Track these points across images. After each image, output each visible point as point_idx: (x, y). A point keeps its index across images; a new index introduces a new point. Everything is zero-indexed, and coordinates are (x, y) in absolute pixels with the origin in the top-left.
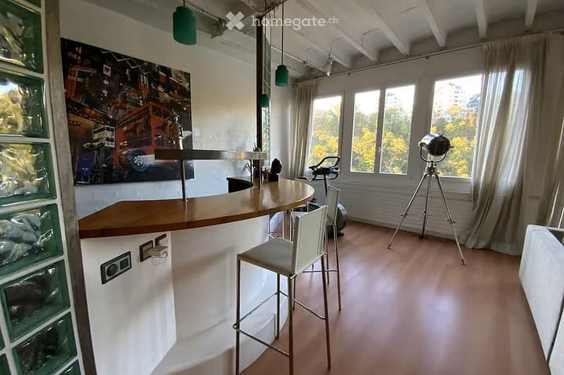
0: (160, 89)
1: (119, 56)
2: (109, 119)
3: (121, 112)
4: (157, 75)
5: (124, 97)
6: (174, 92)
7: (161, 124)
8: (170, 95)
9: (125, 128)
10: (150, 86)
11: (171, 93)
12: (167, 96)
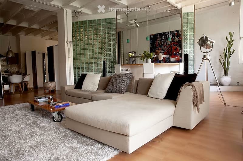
0: (175, 38)
1: (166, 33)
2: (163, 50)
3: (166, 47)
4: (174, 34)
5: (167, 43)
6: (179, 37)
7: (175, 48)
8: (178, 38)
9: (166, 51)
10: (173, 38)
11: (179, 38)
12: (177, 39)
